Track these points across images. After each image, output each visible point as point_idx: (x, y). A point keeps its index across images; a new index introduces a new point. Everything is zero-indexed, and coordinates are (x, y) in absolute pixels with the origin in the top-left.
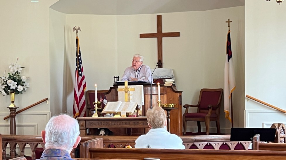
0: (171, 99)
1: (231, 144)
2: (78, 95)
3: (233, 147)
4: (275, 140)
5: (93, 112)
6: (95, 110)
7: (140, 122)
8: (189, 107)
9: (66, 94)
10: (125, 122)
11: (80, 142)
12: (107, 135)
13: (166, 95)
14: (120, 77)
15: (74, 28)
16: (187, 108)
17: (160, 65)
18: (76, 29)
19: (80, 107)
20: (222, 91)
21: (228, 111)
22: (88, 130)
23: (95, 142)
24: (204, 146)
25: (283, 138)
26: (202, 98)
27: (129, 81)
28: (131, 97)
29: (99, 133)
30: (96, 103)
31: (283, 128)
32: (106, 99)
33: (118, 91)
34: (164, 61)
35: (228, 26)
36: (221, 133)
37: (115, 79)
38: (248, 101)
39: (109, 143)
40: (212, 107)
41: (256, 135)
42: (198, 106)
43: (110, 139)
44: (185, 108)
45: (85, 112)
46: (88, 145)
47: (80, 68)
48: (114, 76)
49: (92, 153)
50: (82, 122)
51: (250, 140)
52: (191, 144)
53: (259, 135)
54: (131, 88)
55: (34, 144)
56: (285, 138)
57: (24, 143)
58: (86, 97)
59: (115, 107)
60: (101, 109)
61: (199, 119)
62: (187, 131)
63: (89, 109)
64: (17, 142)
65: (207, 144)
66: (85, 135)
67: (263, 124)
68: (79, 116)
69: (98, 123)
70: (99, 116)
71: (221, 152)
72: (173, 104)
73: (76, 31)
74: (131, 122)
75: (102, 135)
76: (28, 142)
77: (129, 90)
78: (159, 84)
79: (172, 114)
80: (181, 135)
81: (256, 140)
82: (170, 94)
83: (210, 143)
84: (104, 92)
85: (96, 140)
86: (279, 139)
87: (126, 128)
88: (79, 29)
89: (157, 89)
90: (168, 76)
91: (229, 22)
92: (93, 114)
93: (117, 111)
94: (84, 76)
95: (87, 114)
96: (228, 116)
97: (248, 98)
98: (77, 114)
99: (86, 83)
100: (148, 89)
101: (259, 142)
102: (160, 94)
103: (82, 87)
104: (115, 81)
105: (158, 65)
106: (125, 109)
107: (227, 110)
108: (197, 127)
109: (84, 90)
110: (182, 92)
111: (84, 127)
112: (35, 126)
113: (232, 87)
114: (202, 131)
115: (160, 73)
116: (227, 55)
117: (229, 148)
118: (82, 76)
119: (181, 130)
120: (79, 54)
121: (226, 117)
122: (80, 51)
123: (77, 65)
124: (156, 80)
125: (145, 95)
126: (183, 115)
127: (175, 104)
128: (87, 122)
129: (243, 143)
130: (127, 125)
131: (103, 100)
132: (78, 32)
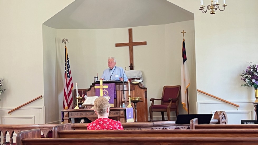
0: (138, 94)
1: (182, 128)
2: (67, 93)
5: (76, 106)
7: (112, 112)
8: (154, 100)
13: (134, 91)
14: (98, 77)
15: (63, 40)
17: (132, 67)
18: (64, 41)
19: (68, 102)
20: (180, 88)
21: (185, 103)
22: (73, 120)
23: (63, 126)
25: (223, 122)
26: (164, 93)
29: (80, 122)
30: (78, 98)
31: (224, 115)
32: (87, 95)
33: (95, 88)
34: (135, 65)
35: (183, 36)
37: (95, 79)
38: (199, 94)
40: (172, 100)
41: (194, 118)
42: (162, 100)
44: (151, 102)
45: (72, 106)
46: (56, 129)
47: (69, 72)
48: (94, 77)
50: (66, 114)
53: (197, 118)
58: (73, 95)
60: (82, 103)
61: (162, 110)
62: (153, 120)
65: (163, 128)
68: (67, 109)
70: (80, 108)
72: (139, 98)
73: (65, 42)
75: (82, 123)
79: (139, 106)
82: (137, 90)
86: (221, 123)
88: (67, 40)
90: (138, 77)
91: (183, 32)
94: (71, 78)
96: (185, 107)
97: (199, 92)
99: (73, 83)
100: (119, 87)
102: (130, 90)
103: (70, 86)
105: (130, 68)
107: (183, 102)
108: (161, 116)
109: (72, 89)
110: (147, 88)
111: (68, 117)
112: (32, 118)
113: (187, 84)
114: (165, 120)
115: (132, 74)
116: (182, 59)
118: (70, 77)
119: (147, 119)
120: (67, 61)
122: (68, 58)
123: (65, 69)
125: (118, 91)
126: (150, 107)
127: (141, 98)
128: (70, 113)
131: (84, 95)
132: (66, 43)
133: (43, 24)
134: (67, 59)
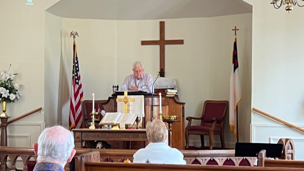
0: (172, 111)
1: (236, 159)
2: (74, 105)
3: (238, 163)
4: (282, 156)
5: (90, 123)
6: (92, 121)
7: (140, 134)
8: (192, 120)
9: (61, 104)
10: (124, 134)
11: (75, 155)
12: (104, 148)
13: (168, 106)
14: (119, 86)
15: (71, 33)
16: (190, 121)
17: (162, 74)
18: (73, 34)
19: (76, 118)
20: (227, 103)
21: (234, 124)
22: (84, 143)
23: (91, 155)
24: (207, 161)
25: (290, 154)
26: (205, 109)
27: (129, 91)
28: (131, 108)
29: (96, 146)
30: (94, 113)
31: (290, 143)
32: (104, 110)
33: (117, 101)
34: (166, 70)
35: (235, 34)
36: (226, 147)
37: (114, 88)
38: (254, 114)
39: (106, 157)
40: (217, 120)
41: (262, 150)
42: (202, 119)
43: (107, 153)
44: (188, 121)
45: (81, 123)
46: (84, 159)
47: (77, 76)
48: (113, 86)
49: (88, 168)
50: (78, 134)
51: (255, 156)
52: (193, 159)
53: (265, 150)
54: (130, 98)
55: (26, 156)
56: (292, 154)
57: (16, 155)
58: (83, 108)
59: (114, 118)
60: (98, 120)
61: (202, 133)
62: (190, 145)
63: (85, 120)
64: (8, 155)
65: (211, 159)
66: (81, 148)
67: (270, 139)
68: (74, 128)
69: (95, 136)
70: (96, 128)
71: (225, 168)
72: (175, 116)
73: (74, 37)
74: (131, 134)
75: (99, 148)
76: (20, 155)
77: (129, 100)
78: (160, 94)
79: (174, 126)
80: (184, 150)
81: (262, 156)
82: (172, 105)
83: (214, 158)
84: (102, 102)
85: (92, 154)
86: (286, 155)
87: (124, 141)
88: (77, 34)
89: (159, 100)
90: (170, 86)
91: (235, 30)
92: (90, 126)
93: (115, 122)
94: (81, 84)
95: (83, 125)
96: (233, 130)
97: (255, 111)
98: (73, 125)
99: (83, 92)
100: (149, 100)
101: (264, 158)
102: (162, 106)
103: (79, 96)
104: (114, 91)
105: (160, 75)
106: (124, 121)
107: (232, 123)
108: (200, 141)
109: (81, 99)
110: (184, 104)
111: (80, 139)
112: (28, 137)
113: (238, 99)
114: (205, 145)
115: (162, 83)
116: (233, 65)
117: (233, 164)
118: (79, 84)
119: (183, 144)
120: (76, 61)
121: (231, 131)
122: (77, 58)
123: (73, 73)
124: (158, 90)
125: (146, 106)
126: (186, 128)
127: (177, 116)
128: (83, 134)
129: (248, 158)
130: (126, 138)
131: (101, 110)
132: (76, 38)
133: (46, 10)
134: (76, 60)
